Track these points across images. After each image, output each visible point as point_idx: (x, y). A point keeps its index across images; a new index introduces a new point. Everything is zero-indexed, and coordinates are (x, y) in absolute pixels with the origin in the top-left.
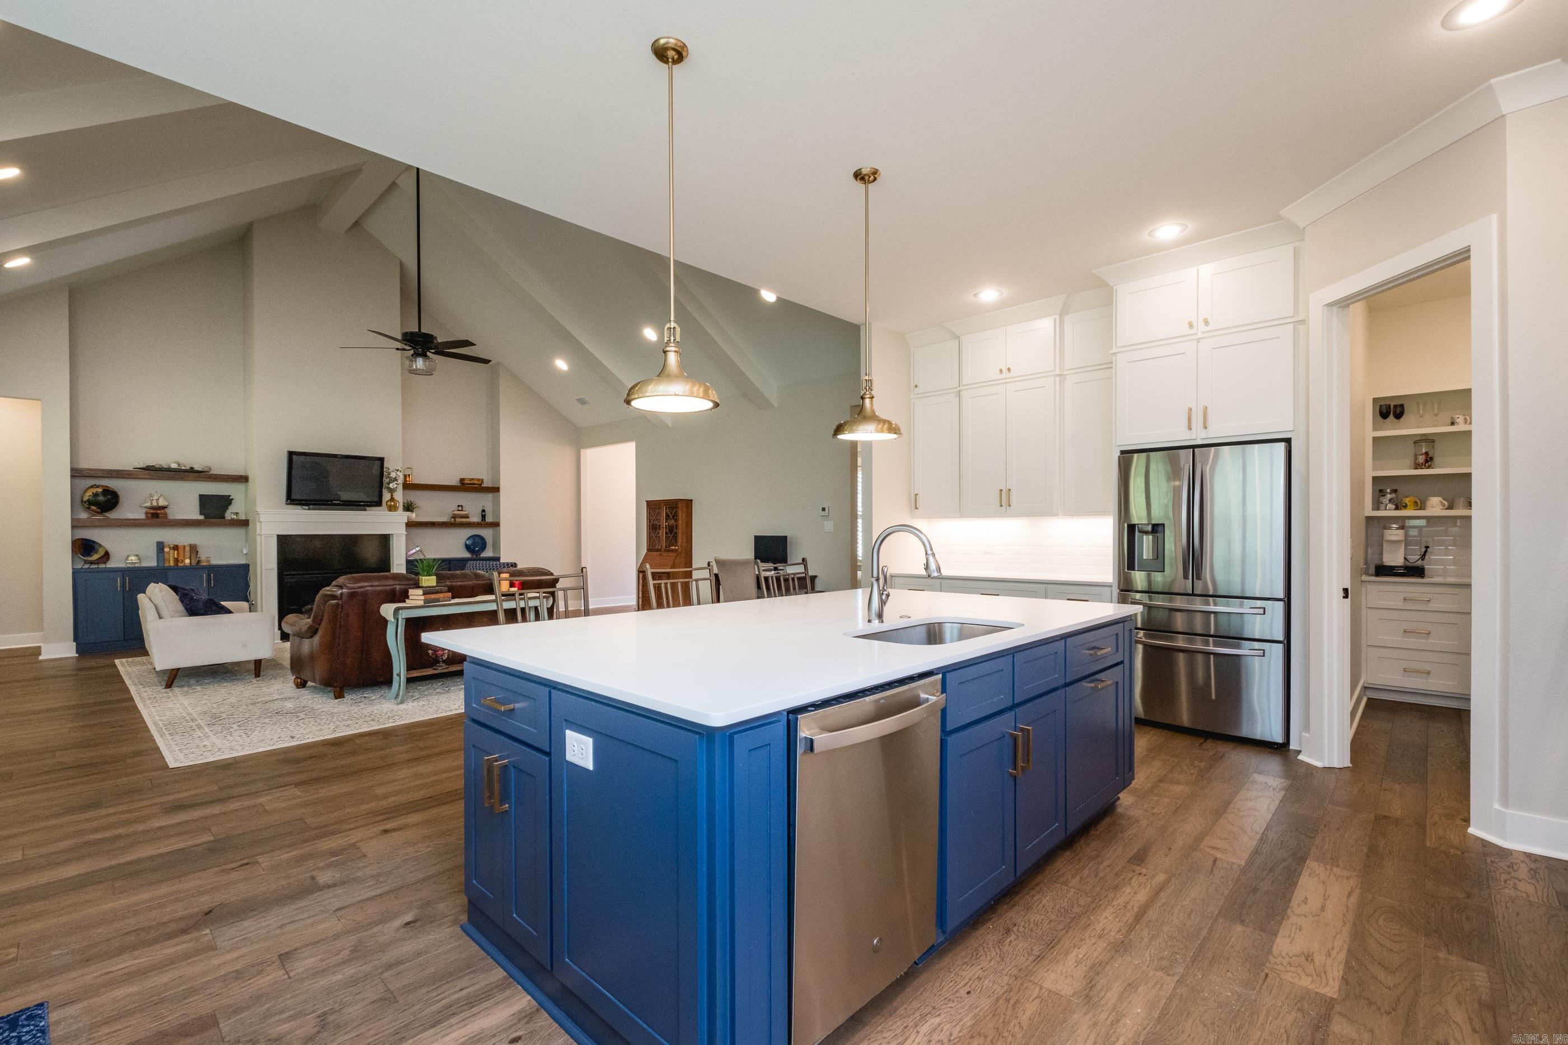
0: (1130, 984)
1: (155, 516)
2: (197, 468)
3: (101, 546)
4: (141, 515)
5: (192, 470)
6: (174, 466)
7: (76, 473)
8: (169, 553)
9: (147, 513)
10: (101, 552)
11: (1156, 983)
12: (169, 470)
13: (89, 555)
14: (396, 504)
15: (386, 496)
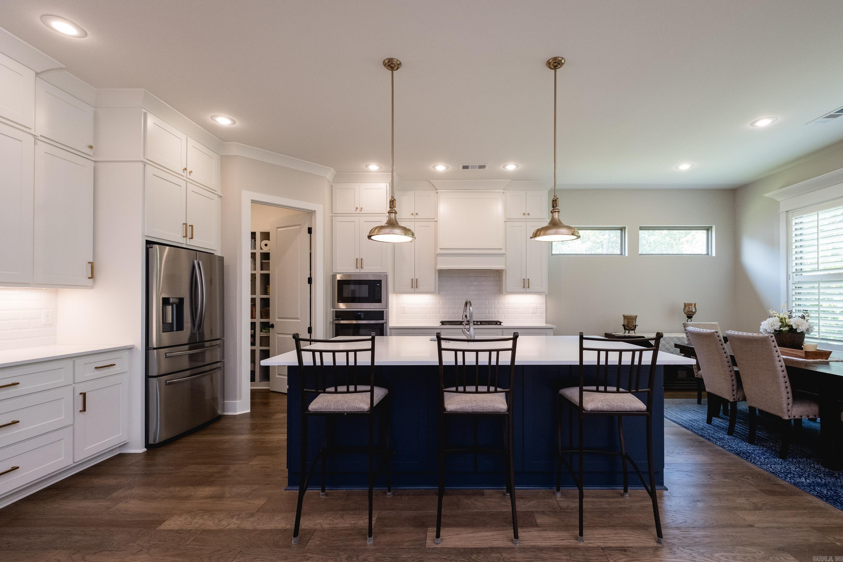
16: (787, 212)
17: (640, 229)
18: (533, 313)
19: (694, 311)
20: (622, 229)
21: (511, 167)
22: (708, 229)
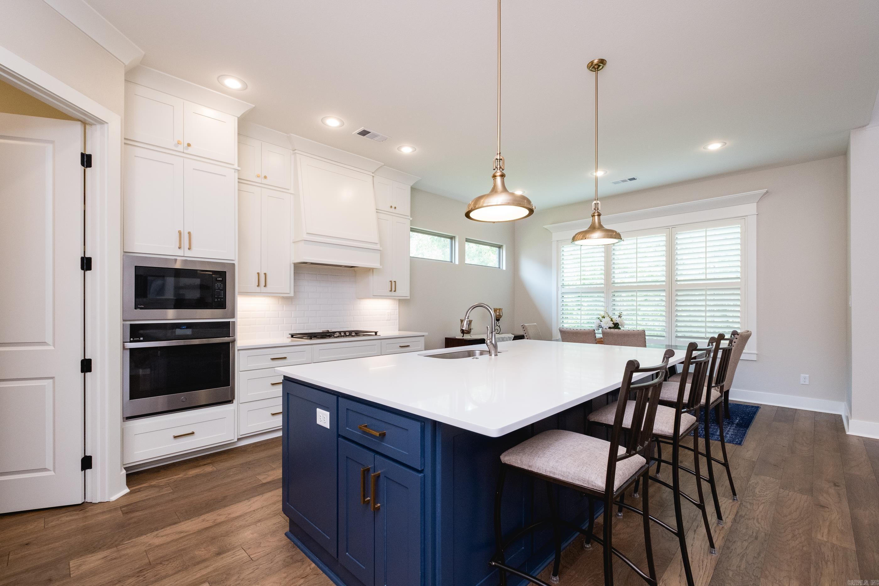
16: (557, 241)
17: (466, 241)
18: (387, 320)
19: (501, 315)
20: (452, 238)
21: (407, 150)
22: (500, 247)
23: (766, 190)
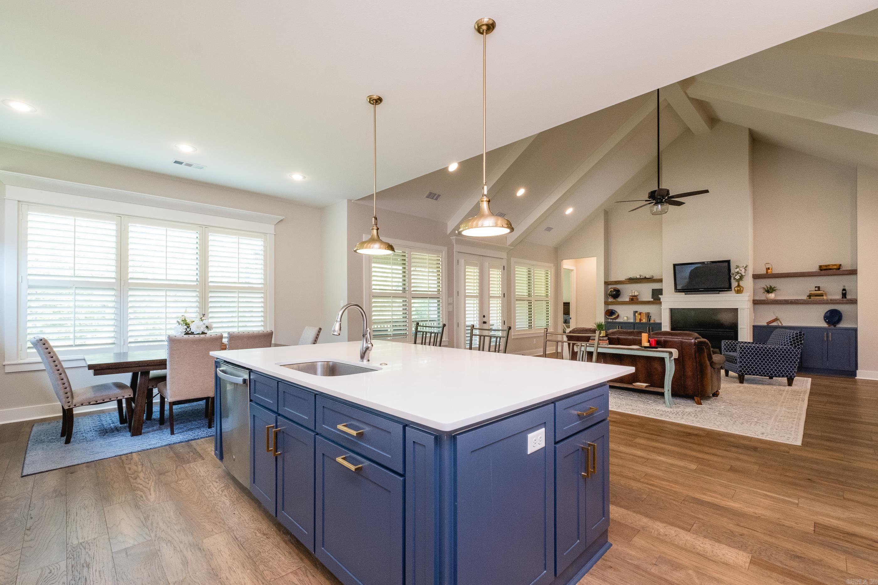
0: (187, 563)
1: (632, 299)
2: (647, 277)
3: (617, 312)
4: (627, 300)
5: (645, 278)
6: (638, 277)
7: (607, 283)
8: (637, 316)
9: (630, 298)
10: (616, 315)
11: (177, 574)
12: (637, 279)
13: (611, 316)
14: (740, 289)
15: (734, 284)
16: (19, 201)
23: (284, 217)
